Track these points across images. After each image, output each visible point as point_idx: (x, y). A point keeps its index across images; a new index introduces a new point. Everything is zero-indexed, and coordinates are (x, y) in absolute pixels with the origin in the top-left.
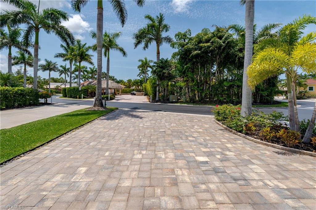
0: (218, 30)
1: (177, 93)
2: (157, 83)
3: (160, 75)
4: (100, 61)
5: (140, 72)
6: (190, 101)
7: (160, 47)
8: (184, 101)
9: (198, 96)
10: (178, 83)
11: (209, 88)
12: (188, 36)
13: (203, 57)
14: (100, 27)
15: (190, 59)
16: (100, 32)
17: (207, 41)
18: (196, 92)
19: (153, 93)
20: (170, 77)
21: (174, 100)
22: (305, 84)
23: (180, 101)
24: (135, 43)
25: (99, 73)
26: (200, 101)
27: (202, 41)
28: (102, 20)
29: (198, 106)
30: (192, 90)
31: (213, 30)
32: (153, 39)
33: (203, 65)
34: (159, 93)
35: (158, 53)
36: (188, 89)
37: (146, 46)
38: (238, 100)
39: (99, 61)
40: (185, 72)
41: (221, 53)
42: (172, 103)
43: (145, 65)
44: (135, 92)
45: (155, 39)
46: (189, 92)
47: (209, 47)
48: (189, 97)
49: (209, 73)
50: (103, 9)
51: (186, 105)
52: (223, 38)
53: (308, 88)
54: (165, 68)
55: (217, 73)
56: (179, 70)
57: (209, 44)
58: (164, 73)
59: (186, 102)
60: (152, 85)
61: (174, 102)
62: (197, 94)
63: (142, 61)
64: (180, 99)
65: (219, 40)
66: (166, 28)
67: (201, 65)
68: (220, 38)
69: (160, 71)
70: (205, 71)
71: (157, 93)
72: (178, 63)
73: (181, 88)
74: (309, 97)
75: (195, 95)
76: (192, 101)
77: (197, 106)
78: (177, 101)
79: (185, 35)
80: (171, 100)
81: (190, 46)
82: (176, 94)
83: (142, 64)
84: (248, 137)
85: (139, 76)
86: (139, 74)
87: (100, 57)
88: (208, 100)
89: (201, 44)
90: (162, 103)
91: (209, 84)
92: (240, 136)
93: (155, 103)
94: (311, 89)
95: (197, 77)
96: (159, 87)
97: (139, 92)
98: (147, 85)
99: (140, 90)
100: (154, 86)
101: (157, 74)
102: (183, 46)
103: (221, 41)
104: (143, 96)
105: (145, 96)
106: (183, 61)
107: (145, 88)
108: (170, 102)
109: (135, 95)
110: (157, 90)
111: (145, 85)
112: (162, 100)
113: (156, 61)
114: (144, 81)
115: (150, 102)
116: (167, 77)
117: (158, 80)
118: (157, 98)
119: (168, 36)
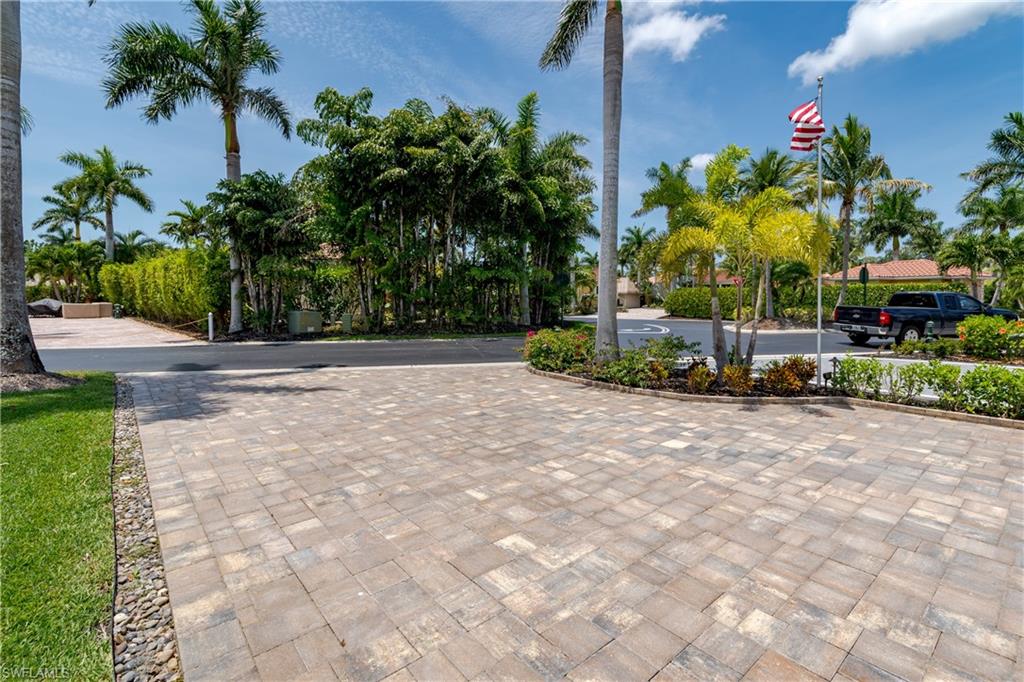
0: (456, 115)
2: (233, 265)
3: (255, 235)
4: (12, 144)
5: (54, 211)
6: (371, 328)
7: (239, 122)
8: (348, 330)
9: (396, 311)
10: (322, 266)
12: (359, 110)
13: (414, 189)
15: (373, 189)
17: (429, 142)
19: (213, 305)
20: (297, 244)
21: (311, 329)
24: (113, 84)
25: (12, 207)
26: (401, 327)
27: (410, 139)
29: (405, 341)
31: (439, 110)
32: (204, 85)
33: (409, 215)
34: (244, 300)
35: (233, 148)
36: (365, 287)
37: (164, 107)
38: (500, 319)
39: (8, 143)
40: (353, 230)
42: (307, 340)
43: (107, 184)
44: (55, 304)
45: (218, 91)
46: (366, 299)
47: (433, 162)
51: (364, 341)
54: (275, 212)
56: (332, 222)
57: (432, 152)
58: (271, 230)
59: (356, 333)
60: (207, 273)
61: (312, 333)
63: (85, 163)
64: (325, 325)
65: (464, 145)
66: (265, 58)
67: (404, 212)
68: (467, 139)
69: (254, 222)
71: (234, 303)
72: (329, 199)
73: (328, 285)
77: (400, 341)
78: (318, 330)
80: (298, 329)
81: (376, 146)
83: (87, 176)
84: (661, 393)
86: (43, 217)
87: (11, 126)
88: (424, 321)
89: (411, 150)
90: (264, 340)
91: (428, 275)
92: (644, 395)
93: (238, 343)
95: (392, 249)
96: (243, 281)
97: (73, 302)
98: (132, 271)
99: (81, 292)
100: (219, 278)
101: (235, 233)
102: (346, 142)
103: (467, 151)
104: (111, 320)
105: (121, 320)
106: (348, 193)
107: (117, 286)
108: (296, 337)
109: (58, 314)
110: (234, 292)
111: (117, 273)
112: (261, 331)
113: (224, 176)
114: (102, 252)
115: (207, 339)
116: (282, 243)
117: (239, 253)
118: (232, 324)
119: (268, 91)
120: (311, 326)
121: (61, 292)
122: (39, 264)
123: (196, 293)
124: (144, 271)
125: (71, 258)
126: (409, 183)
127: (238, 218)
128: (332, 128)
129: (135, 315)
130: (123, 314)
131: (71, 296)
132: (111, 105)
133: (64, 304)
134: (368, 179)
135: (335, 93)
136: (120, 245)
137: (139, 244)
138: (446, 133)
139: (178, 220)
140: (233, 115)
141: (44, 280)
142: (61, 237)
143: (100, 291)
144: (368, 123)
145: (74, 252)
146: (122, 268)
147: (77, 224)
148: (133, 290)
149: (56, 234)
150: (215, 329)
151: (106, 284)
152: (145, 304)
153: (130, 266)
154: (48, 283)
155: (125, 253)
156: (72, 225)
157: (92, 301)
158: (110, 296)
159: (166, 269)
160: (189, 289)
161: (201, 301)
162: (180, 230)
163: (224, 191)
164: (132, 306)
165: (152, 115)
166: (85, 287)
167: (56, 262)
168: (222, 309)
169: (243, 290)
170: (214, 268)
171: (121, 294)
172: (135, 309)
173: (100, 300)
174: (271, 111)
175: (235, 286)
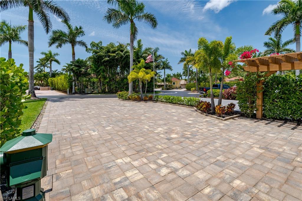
1: (91, 86)
2: (73, 79)
3: (77, 72)
5: (39, 65)
6: (102, 92)
7: (75, 48)
8: (98, 92)
9: (108, 88)
10: (92, 79)
11: (115, 83)
12: (100, 45)
13: (111, 62)
14: (32, 36)
16: (32, 40)
17: (114, 52)
18: (106, 85)
19: (69, 87)
20: (86, 74)
21: (89, 92)
22: (171, 81)
23: (94, 92)
26: (109, 92)
27: (110, 52)
28: (33, 31)
30: (103, 84)
31: (117, 45)
33: (110, 67)
34: (76, 86)
35: (74, 54)
36: (101, 83)
37: (60, 45)
41: (122, 61)
42: (88, 94)
44: (38, 87)
45: (71, 42)
46: (101, 86)
47: (115, 56)
48: (101, 89)
49: (115, 73)
50: (34, 22)
52: (124, 52)
53: (173, 83)
54: (81, 67)
55: (120, 73)
56: (93, 70)
57: (114, 54)
58: (80, 71)
60: (68, 80)
62: (107, 87)
63: (46, 54)
64: (93, 91)
65: (121, 52)
67: (109, 67)
68: (122, 51)
69: (77, 70)
70: (112, 72)
71: (73, 87)
72: (93, 65)
73: (94, 83)
74: (173, 89)
75: (105, 88)
76: (104, 92)
78: (91, 92)
79: (98, 45)
80: (86, 92)
81: (101, 54)
82: (89, 88)
83: (46, 57)
85: (37, 68)
89: (110, 54)
91: (115, 81)
94: (174, 83)
95: (107, 75)
96: (75, 82)
97: (42, 86)
98: (55, 79)
99: (44, 84)
100: (70, 81)
101: (74, 72)
102: (96, 53)
103: (122, 54)
104: (50, 90)
105: (53, 91)
106: (96, 63)
107: (52, 83)
108: (86, 94)
109: (39, 89)
110: (73, 84)
111: (52, 80)
112: (79, 93)
113: (72, 60)
114: (49, 75)
115: (67, 94)
116: (83, 74)
117: (74, 76)
118: (73, 91)
119: (82, 41)
120: (89, 91)
121: (40, 84)
122: (36, 78)
123: (66, 85)
124: (57, 80)
125: (42, 77)
126: (110, 61)
127: (74, 69)
128: (93, 50)
129: (56, 90)
130: (53, 89)
131: (42, 85)
132: (49, 47)
133: (40, 87)
134: (101, 60)
135: (94, 42)
136: (53, 73)
137: (57, 73)
138: (118, 50)
139: (65, 68)
140: (74, 47)
141: (36, 82)
142: (40, 70)
143: (48, 84)
144: (101, 48)
145: (43, 75)
146: (53, 79)
147: (44, 67)
148: (55, 84)
149: (39, 70)
150: (69, 92)
151: (50, 82)
152: (58, 87)
153: (55, 78)
154: (37, 82)
155: (54, 75)
156: (43, 68)
157: (47, 86)
158: (51, 85)
159: (61, 79)
160: (65, 84)
161: (67, 86)
162: (65, 70)
163: (71, 63)
164: (55, 87)
165: (57, 47)
166: (45, 83)
167: (39, 77)
168: (71, 88)
169: (75, 84)
170: (69, 79)
171: (53, 85)
172: (56, 88)
173: (48, 86)
174: (83, 45)
175: (73, 83)
